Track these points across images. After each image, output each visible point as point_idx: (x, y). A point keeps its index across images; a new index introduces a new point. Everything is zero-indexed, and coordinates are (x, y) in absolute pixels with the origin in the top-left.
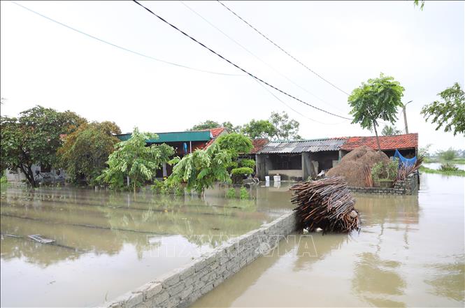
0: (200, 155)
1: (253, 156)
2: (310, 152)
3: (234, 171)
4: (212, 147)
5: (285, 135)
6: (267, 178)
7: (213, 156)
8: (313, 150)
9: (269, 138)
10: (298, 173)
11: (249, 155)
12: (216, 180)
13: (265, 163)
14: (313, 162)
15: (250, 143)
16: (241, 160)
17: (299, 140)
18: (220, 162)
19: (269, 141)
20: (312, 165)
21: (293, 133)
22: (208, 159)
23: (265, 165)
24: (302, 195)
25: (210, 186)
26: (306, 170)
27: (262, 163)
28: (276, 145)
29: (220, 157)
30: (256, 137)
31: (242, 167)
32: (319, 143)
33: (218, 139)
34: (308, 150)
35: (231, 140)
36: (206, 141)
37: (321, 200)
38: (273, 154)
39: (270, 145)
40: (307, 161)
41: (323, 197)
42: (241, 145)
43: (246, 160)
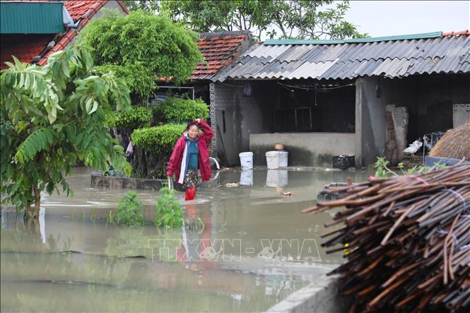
0: (23, 84)
1: (201, 89)
2: (382, 79)
3: (139, 134)
4: (66, 57)
5: (305, 23)
6: (246, 158)
7: (70, 88)
8: (393, 69)
9: (255, 30)
10: (343, 145)
11: (189, 83)
12: (81, 164)
13: (238, 109)
14: (390, 108)
15: (194, 47)
16: (160, 99)
17: (348, 39)
18: (91, 106)
19: (252, 42)
20: (388, 119)
21: (330, 15)
22: (51, 97)
23: (239, 117)
24: (358, 225)
25: (59, 186)
26: (368, 134)
27: (231, 111)
28: (275, 53)
29: (91, 90)
30: (213, 28)
31: (165, 121)
32: (411, 50)
33: (89, 30)
34: (377, 72)
35: (131, 34)
36: (50, 37)
37: (420, 240)
38: (266, 81)
39: (258, 52)
40: (370, 105)
41: (428, 229)
42: (163, 51)
43: (178, 101)
